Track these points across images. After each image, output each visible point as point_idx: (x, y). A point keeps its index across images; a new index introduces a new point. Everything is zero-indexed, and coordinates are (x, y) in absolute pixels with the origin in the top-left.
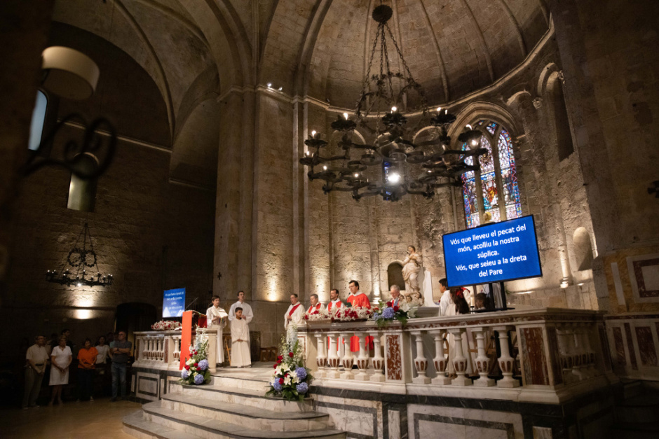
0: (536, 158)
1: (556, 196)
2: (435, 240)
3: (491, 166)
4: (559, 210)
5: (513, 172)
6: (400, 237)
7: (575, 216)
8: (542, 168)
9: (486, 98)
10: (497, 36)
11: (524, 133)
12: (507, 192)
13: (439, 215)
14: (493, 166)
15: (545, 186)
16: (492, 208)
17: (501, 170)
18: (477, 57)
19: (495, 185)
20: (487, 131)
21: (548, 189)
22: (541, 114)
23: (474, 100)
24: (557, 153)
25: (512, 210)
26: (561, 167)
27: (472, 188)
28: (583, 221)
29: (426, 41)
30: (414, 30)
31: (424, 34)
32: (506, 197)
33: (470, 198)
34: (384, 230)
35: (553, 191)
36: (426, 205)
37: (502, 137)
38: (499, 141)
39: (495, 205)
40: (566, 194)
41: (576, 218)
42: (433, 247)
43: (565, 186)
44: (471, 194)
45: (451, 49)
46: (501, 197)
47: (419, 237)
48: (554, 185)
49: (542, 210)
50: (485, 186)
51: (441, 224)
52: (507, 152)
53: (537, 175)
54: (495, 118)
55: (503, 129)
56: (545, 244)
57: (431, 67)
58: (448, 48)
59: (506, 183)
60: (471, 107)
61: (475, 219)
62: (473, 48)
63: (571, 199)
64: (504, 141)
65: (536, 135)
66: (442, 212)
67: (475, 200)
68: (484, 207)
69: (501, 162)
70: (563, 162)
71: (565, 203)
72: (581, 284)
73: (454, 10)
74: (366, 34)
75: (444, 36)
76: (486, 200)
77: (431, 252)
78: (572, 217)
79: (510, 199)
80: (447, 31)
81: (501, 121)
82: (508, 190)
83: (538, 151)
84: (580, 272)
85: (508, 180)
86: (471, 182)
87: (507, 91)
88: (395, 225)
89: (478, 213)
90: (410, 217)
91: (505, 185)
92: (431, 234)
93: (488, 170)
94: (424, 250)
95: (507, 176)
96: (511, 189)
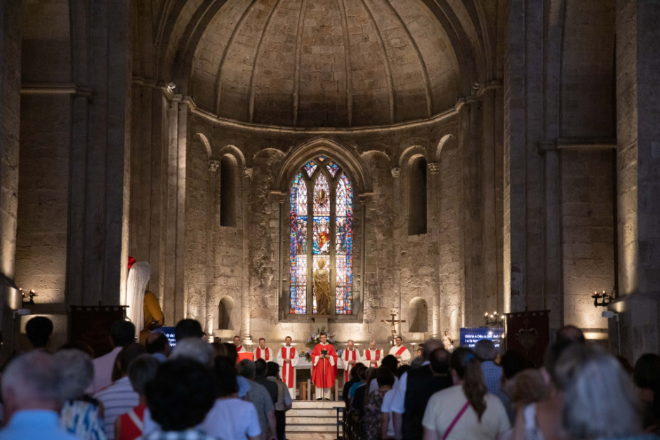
0: (383, 221)
1: (398, 264)
2: (264, 278)
3: (326, 210)
4: (399, 276)
5: (348, 223)
6: (232, 271)
7: (416, 286)
8: (389, 233)
9: (339, 139)
10: (367, 82)
11: (372, 191)
12: (339, 242)
13: (270, 251)
14: (328, 210)
15: (387, 250)
16: (322, 254)
17: (337, 217)
18: (338, 91)
19: (328, 230)
20: (327, 171)
21: (392, 255)
22: (397, 183)
23: (326, 136)
24: (407, 226)
25: (342, 261)
26: (409, 240)
27: (302, 227)
28: (423, 293)
29: (289, 49)
30: (283, 33)
31: (291, 41)
32: (338, 246)
33: (298, 237)
34: (219, 261)
35: (397, 258)
36: (258, 238)
37: (341, 182)
38: (338, 186)
39: (325, 252)
40: (410, 265)
41: (416, 288)
42: (261, 286)
43: (410, 258)
44: (300, 233)
45: (313, 69)
46: (333, 244)
47: (250, 273)
48: (399, 254)
49: (378, 271)
50: (317, 229)
51: (271, 261)
52: (345, 200)
53: (380, 236)
54: (339, 160)
55: (345, 174)
56: (378, 303)
57: (285, 79)
58: (310, 66)
59: (340, 231)
60: (320, 141)
61: (301, 260)
62: (336, 80)
63: (415, 271)
64: (343, 187)
65: (386, 200)
66: (272, 249)
67: (304, 241)
68: (313, 250)
69: (337, 209)
70: (412, 236)
71: (407, 272)
72: (413, 344)
73: (333, 34)
74: (238, 24)
75: (310, 53)
76: (316, 244)
77: (259, 291)
78: (412, 286)
79: (342, 249)
80: (316, 49)
81: (346, 166)
82: (341, 239)
83: (385, 215)
84: (411, 333)
85: (342, 229)
86: (302, 220)
87: (364, 142)
88: (229, 256)
89: (306, 256)
90: (242, 248)
91: (339, 234)
92: (260, 271)
93: (322, 213)
94: (252, 288)
95: (342, 225)
96: (344, 239)
